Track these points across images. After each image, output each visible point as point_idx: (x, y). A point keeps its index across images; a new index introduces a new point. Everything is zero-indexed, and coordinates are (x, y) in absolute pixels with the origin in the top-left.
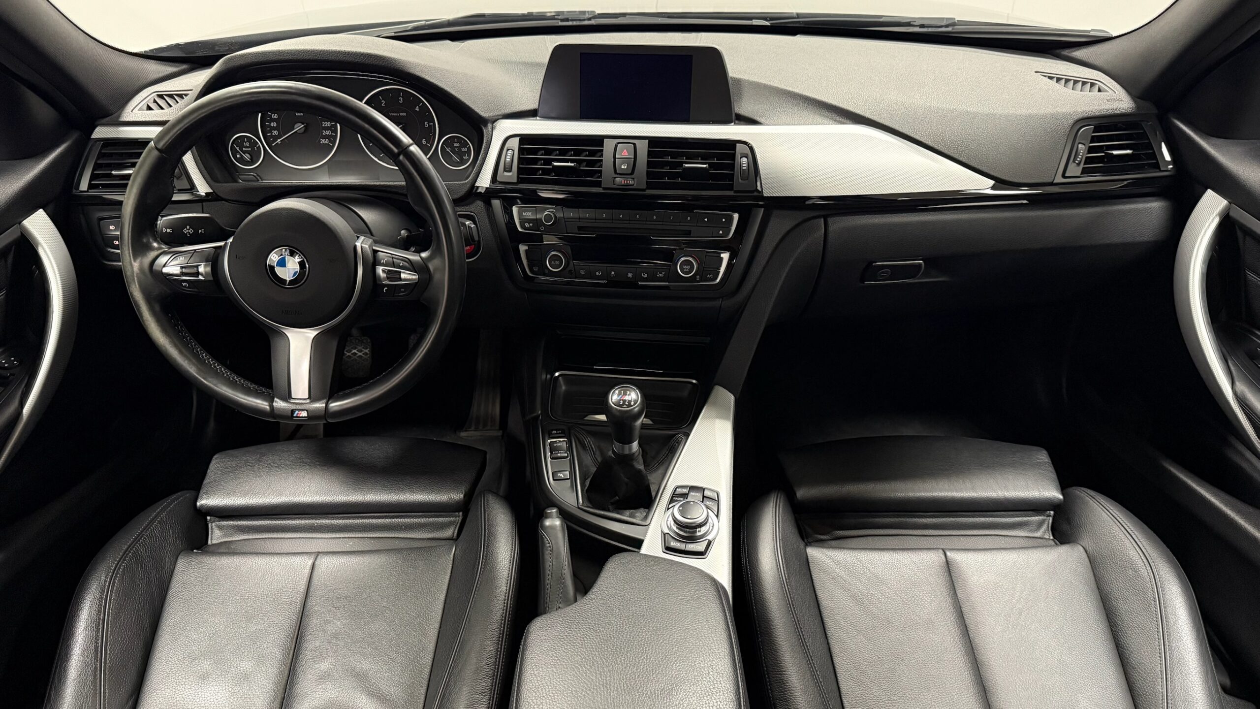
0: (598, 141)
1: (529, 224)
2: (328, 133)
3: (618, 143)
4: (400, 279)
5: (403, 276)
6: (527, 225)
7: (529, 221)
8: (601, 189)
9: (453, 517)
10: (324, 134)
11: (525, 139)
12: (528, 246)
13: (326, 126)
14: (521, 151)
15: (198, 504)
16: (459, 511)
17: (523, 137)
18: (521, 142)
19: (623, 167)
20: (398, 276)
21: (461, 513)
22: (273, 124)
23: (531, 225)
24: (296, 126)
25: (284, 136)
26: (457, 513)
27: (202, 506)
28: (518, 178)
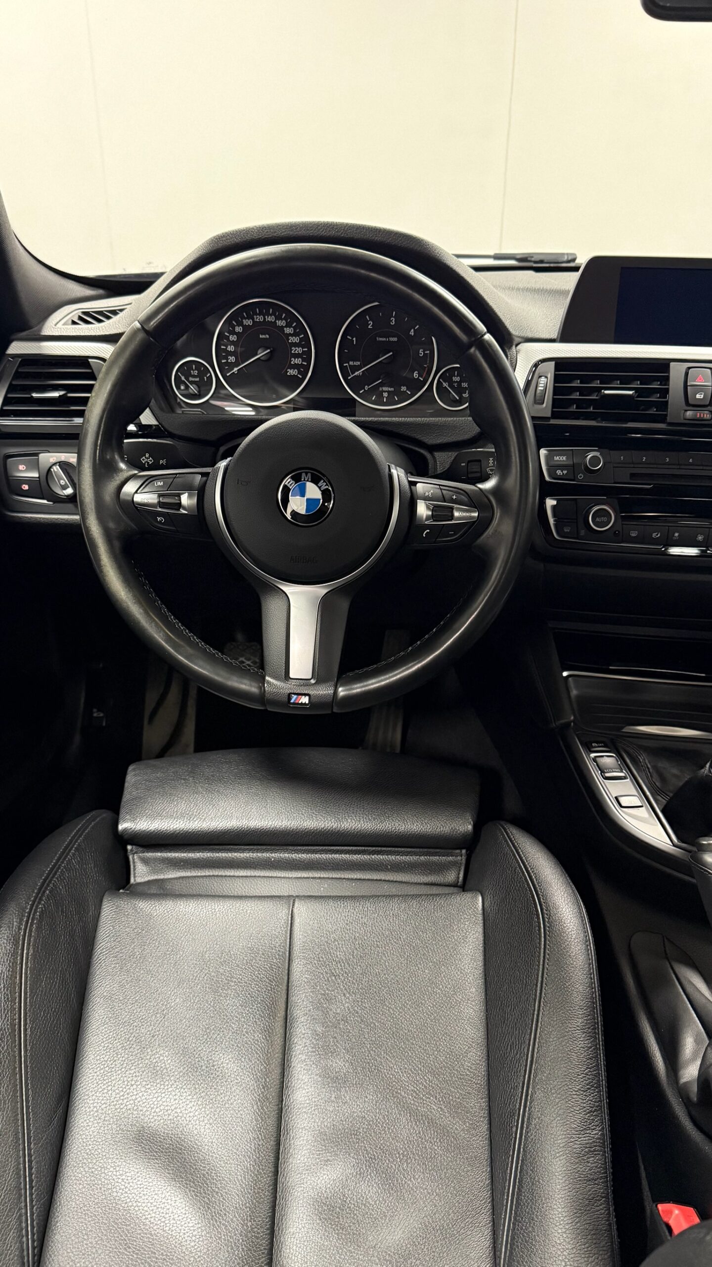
0: (663, 365)
1: (562, 471)
2: (298, 361)
3: (689, 368)
4: (452, 517)
5: (456, 514)
6: (559, 472)
7: (562, 467)
8: (665, 425)
9: (452, 856)
10: (292, 363)
11: (562, 365)
12: (558, 500)
13: (296, 352)
14: (557, 379)
15: (121, 827)
16: (461, 849)
17: (559, 361)
18: (557, 368)
19: (698, 396)
20: (450, 514)
21: (464, 851)
22: (231, 348)
23: (565, 472)
24: (259, 351)
25: (243, 363)
26: (458, 851)
27: (125, 830)
28: (553, 412)
